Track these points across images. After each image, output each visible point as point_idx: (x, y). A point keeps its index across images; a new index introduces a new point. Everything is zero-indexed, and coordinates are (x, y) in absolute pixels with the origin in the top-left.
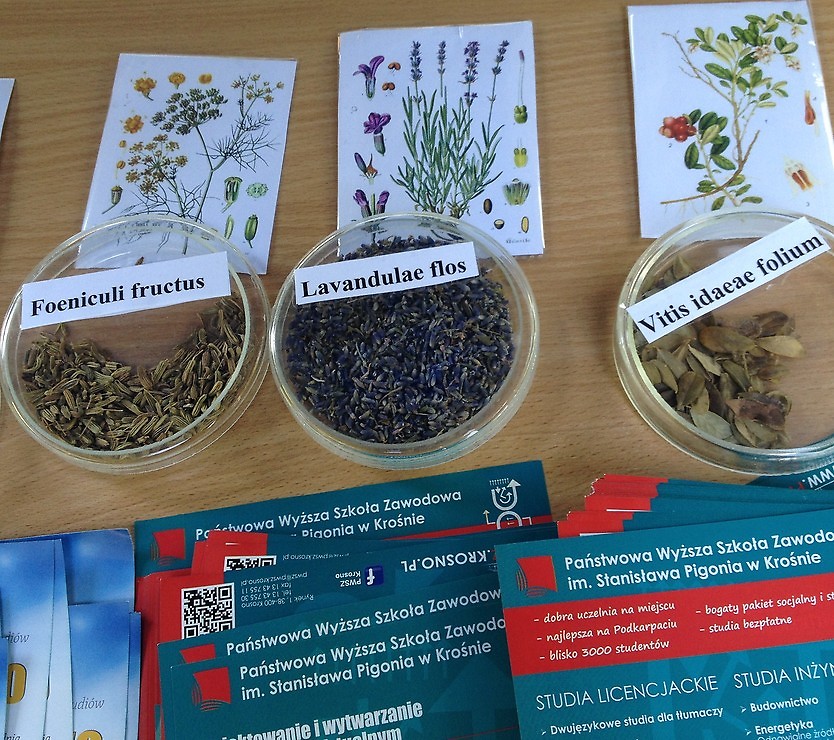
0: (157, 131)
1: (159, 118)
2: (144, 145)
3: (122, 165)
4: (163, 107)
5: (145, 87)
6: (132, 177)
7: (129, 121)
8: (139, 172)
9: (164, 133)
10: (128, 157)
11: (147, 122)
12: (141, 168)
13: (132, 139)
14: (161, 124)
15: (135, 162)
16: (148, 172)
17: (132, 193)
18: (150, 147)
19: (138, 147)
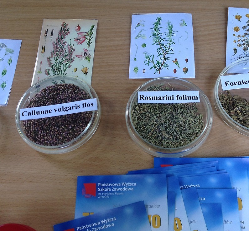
0: (245, 31)
1: (244, 28)
2: (241, 35)
3: (235, 42)
4: (245, 25)
5: (238, 18)
6: (239, 45)
7: (235, 28)
8: (241, 44)
9: (247, 32)
10: (237, 39)
11: (241, 28)
12: (241, 43)
13: (237, 34)
14: (246, 29)
15: (239, 41)
16: (244, 44)
17: (240, 50)
18: (243, 36)
19: (239, 36)
